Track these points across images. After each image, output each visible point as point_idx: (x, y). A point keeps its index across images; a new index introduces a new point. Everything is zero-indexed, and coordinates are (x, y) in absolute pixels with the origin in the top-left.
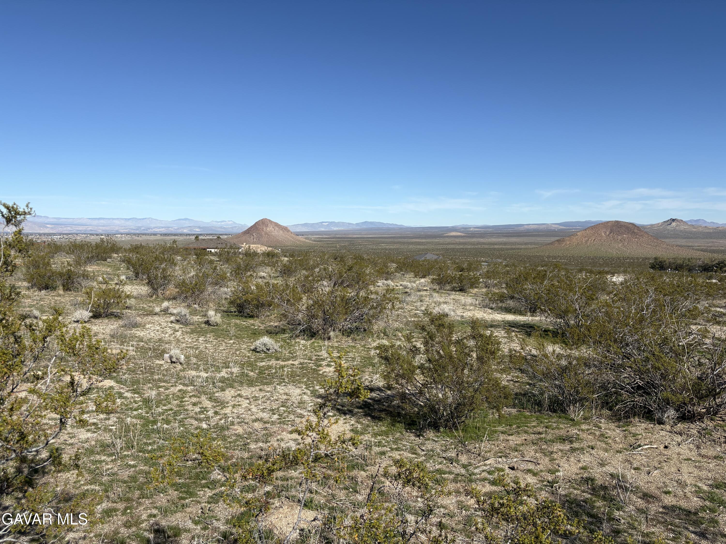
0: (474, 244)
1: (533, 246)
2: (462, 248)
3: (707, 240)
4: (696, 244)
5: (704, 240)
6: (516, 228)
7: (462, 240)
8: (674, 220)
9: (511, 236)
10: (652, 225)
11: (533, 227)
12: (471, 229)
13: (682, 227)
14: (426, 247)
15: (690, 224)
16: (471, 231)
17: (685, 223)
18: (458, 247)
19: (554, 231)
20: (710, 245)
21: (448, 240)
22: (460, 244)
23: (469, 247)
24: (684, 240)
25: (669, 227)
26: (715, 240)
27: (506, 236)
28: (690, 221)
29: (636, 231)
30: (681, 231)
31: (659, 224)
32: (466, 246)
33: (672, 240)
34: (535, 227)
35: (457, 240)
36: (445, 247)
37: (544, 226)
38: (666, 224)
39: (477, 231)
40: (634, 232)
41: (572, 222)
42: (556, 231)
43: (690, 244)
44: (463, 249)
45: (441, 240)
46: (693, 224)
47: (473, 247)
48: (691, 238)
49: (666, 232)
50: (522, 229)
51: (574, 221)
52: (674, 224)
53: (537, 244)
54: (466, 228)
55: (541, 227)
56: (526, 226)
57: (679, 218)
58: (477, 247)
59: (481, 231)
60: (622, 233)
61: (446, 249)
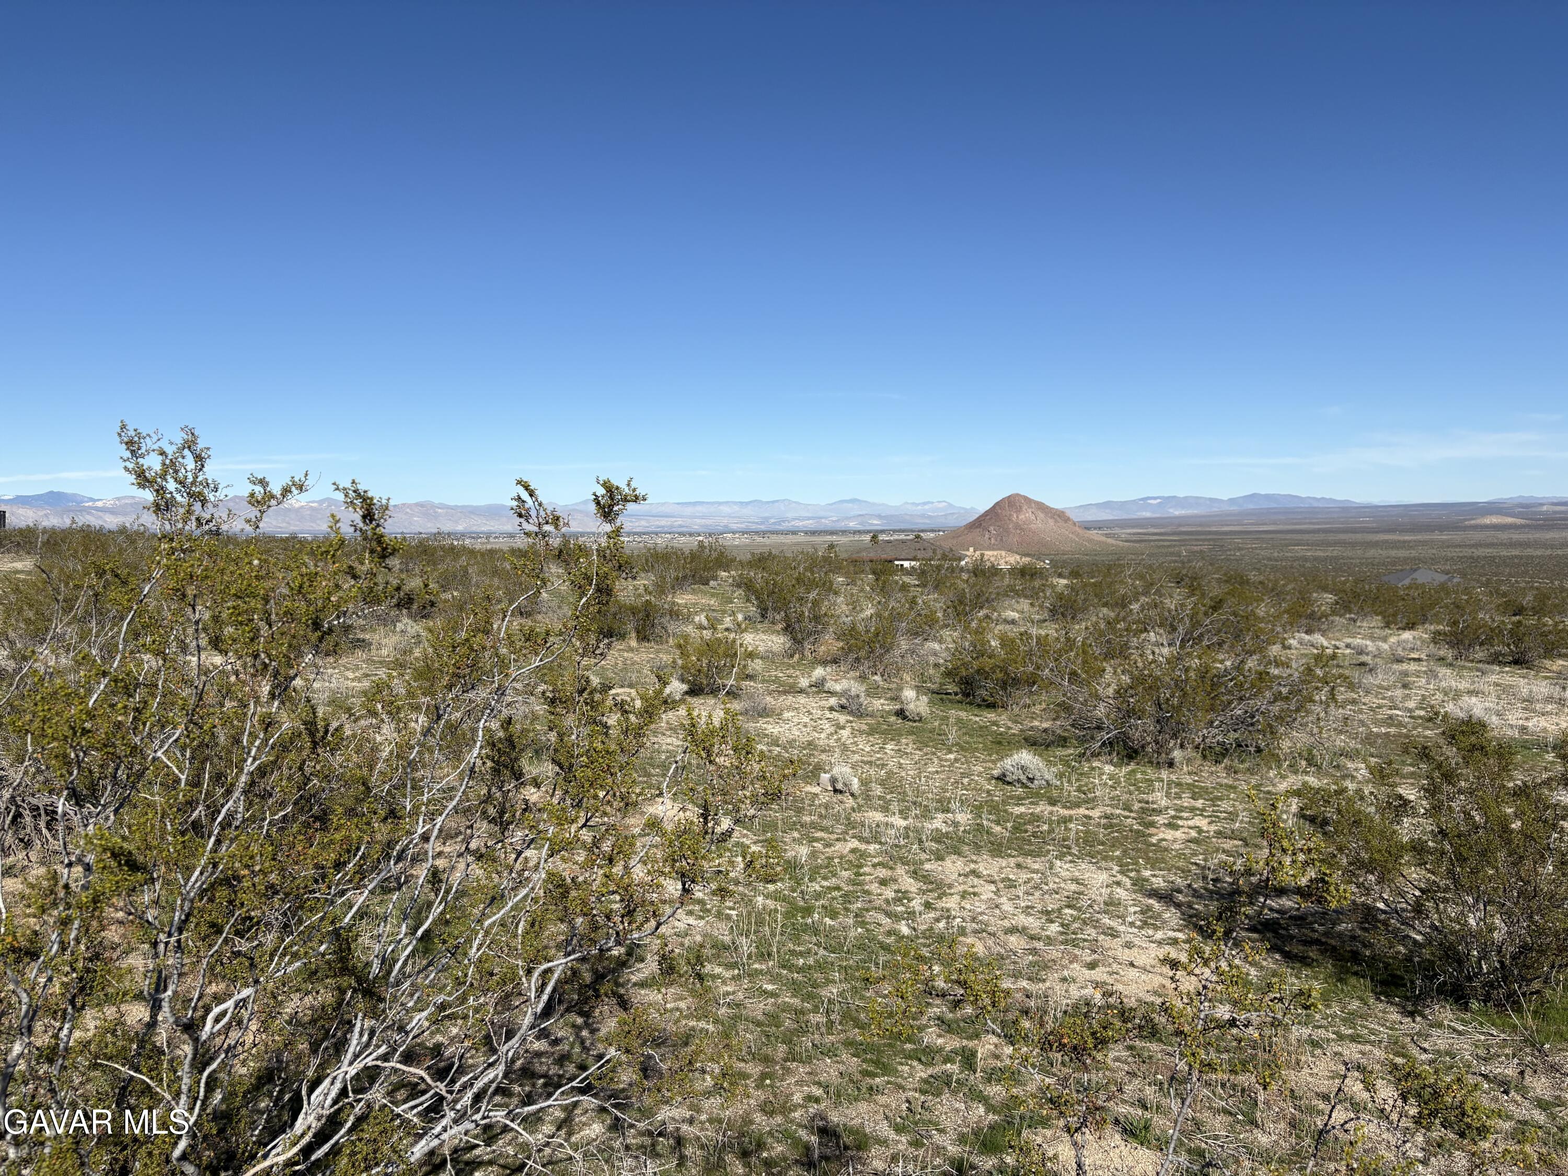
0: (1552, 547)
2: (1516, 557)
7: (1516, 536)
12: (1545, 508)
14: (1414, 553)
16: (1541, 513)
18: (1504, 553)
21: (1478, 536)
22: (1512, 545)
23: (1538, 553)
32: (1529, 552)
35: (1504, 536)
36: (1468, 552)
39: (1561, 512)
44: (1521, 558)
45: (1457, 537)
47: (1548, 552)
54: (1528, 506)
58: (1560, 552)
61: (1472, 557)
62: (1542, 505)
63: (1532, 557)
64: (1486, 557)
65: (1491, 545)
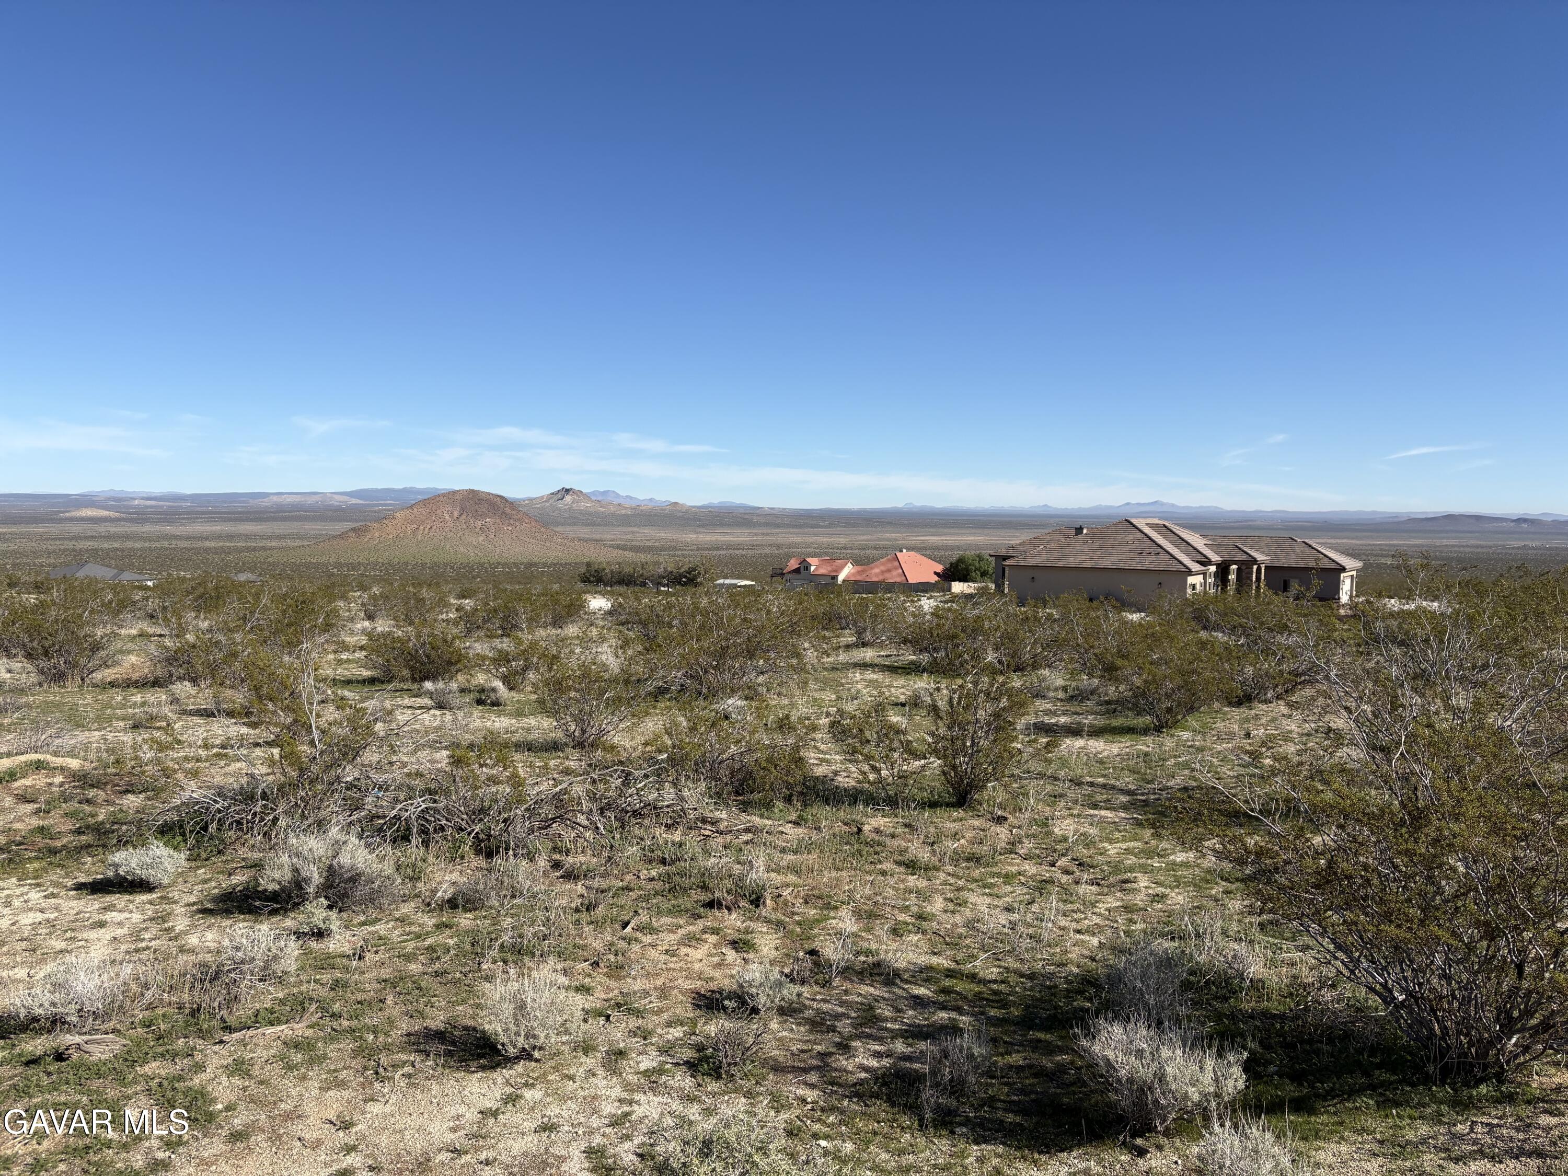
0: (150, 540)
1: (297, 543)
2: (118, 549)
3: (624, 529)
4: (608, 537)
5: (620, 529)
6: (251, 502)
7: (113, 529)
8: (567, 491)
9: (241, 520)
10: (531, 500)
11: (290, 499)
12: (136, 502)
13: (584, 505)
14: (12, 546)
15: (594, 498)
16: (135, 507)
17: (586, 496)
18: (105, 546)
19: (339, 509)
20: (629, 537)
21: (75, 529)
22: (110, 537)
23: (138, 545)
24: (587, 529)
25: (560, 505)
26: (635, 529)
27: (230, 520)
28: (594, 493)
29: (507, 510)
30: (581, 512)
31: (543, 497)
32: (129, 544)
33: (568, 529)
34: (297, 499)
35: (102, 529)
36: (69, 545)
37: (316, 498)
38: (556, 497)
39: (152, 507)
40: (504, 512)
41: (377, 490)
42: (343, 510)
43: (598, 537)
44: (123, 550)
45: (54, 529)
46: (600, 498)
47: (147, 545)
48: (599, 525)
49: (556, 514)
50: (265, 503)
51: (380, 486)
52: (568, 498)
53: (306, 537)
54: (119, 500)
55: (310, 500)
56: (275, 498)
57: (576, 487)
58: (158, 545)
59: (162, 507)
60: (483, 516)
61: (74, 550)
62: (134, 499)
63: (133, 550)
64: (87, 550)
65: (92, 538)
